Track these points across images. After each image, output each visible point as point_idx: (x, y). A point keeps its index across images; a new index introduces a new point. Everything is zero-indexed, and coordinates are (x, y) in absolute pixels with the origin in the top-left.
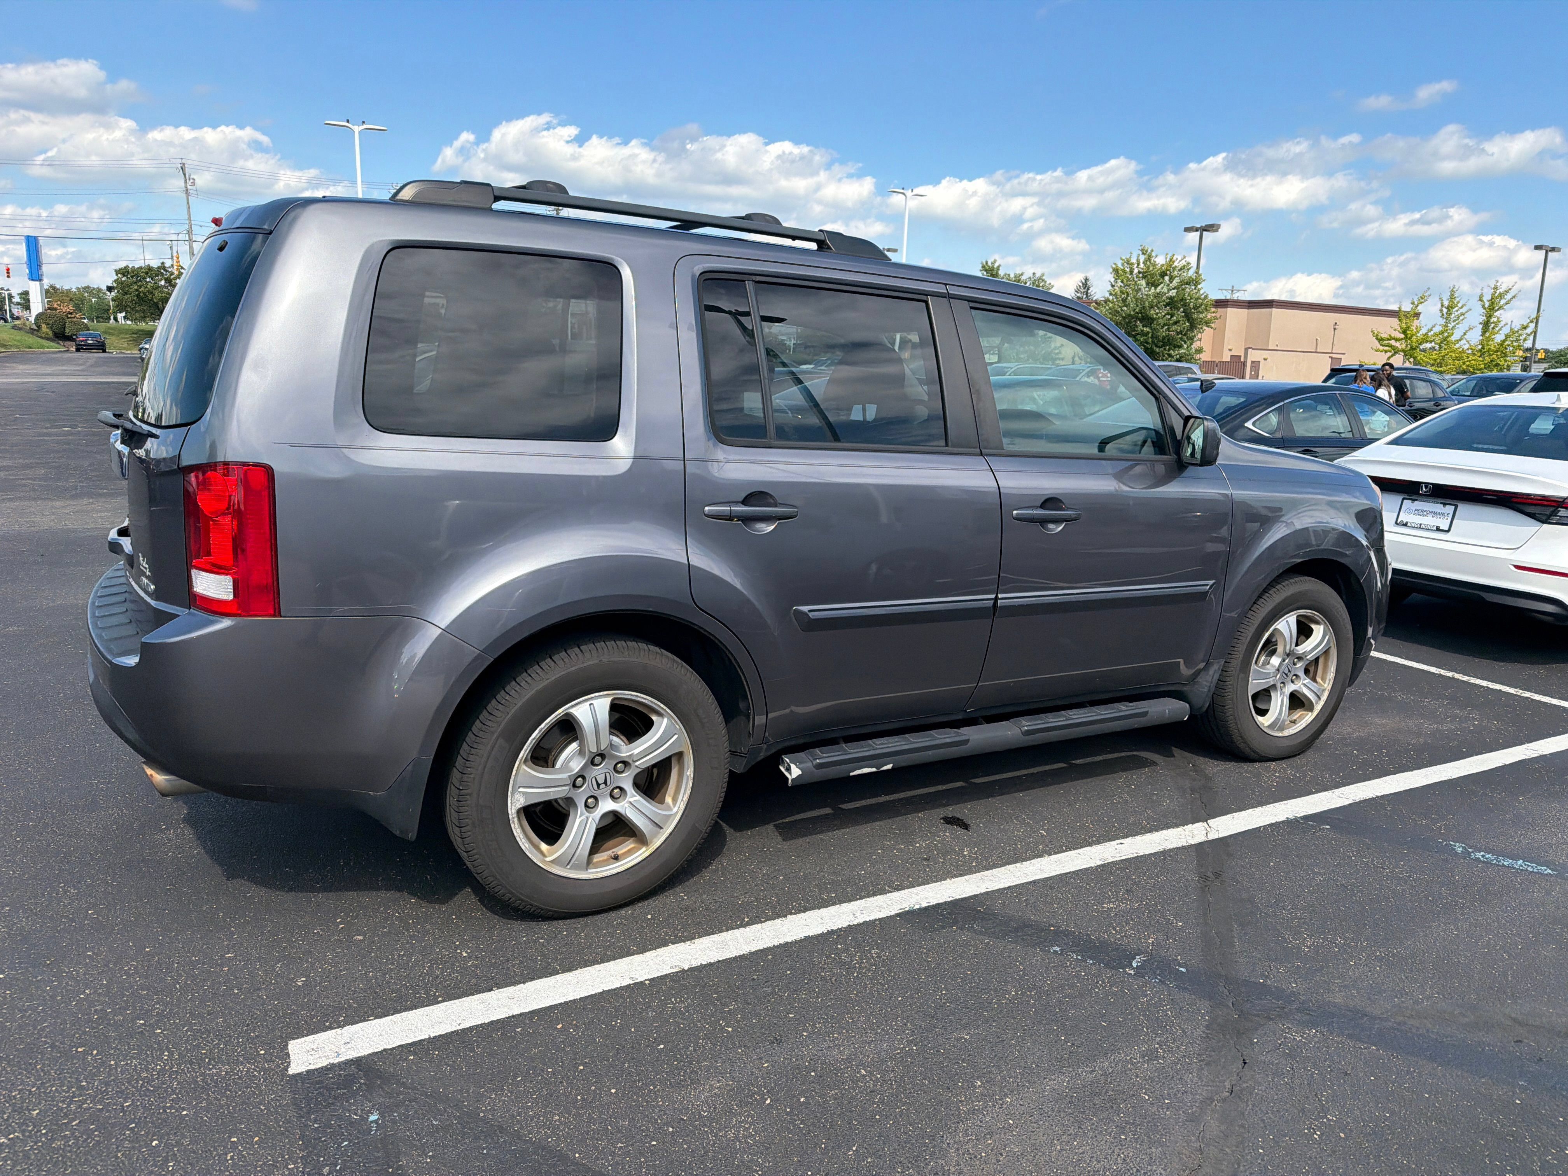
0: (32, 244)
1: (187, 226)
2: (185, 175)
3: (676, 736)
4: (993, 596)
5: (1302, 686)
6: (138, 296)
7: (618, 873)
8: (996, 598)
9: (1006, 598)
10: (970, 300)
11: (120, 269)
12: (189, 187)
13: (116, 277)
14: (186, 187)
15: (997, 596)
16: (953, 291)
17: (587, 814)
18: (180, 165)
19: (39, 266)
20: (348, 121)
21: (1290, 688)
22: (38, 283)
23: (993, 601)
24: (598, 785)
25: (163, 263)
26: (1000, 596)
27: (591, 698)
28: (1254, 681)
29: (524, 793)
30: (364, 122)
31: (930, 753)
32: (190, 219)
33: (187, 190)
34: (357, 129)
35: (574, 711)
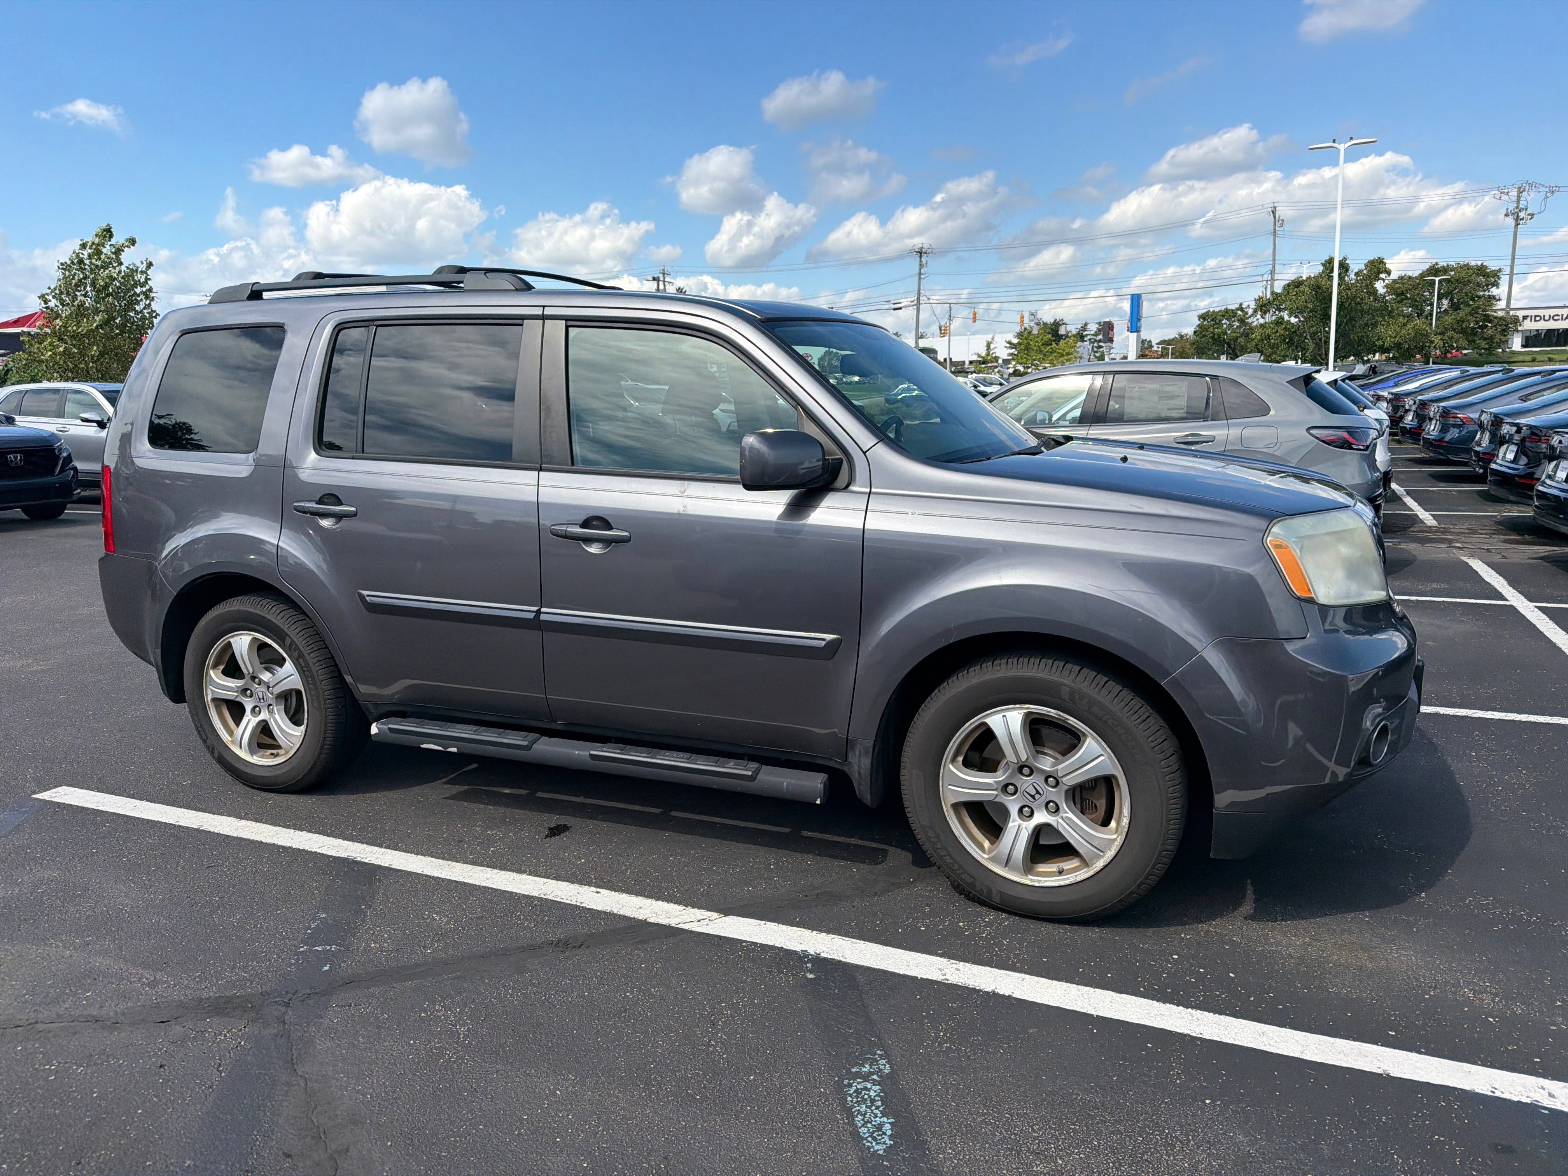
0: (1136, 300)
1: (1270, 267)
2: (1275, 217)
3: (293, 677)
4: (535, 609)
5: (1060, 821)
6: (1213, 338)
7: (268, 766)
8: (539, 612)
9: (550, 614)
10: (567, 319)
11: (1203, 314)
12: (1277, 229)
13: (1198, 322)
14: (1275, 229)
15: (540, 609)
16: (548, 312)
17: (251, 717)
18: (1270, 209)
19: (1139, 320)
20: (1334, 141)
21: (1041, 817)
22: (1135, 334)
23: (534, 614)
24: (260, 699)
25: (1241, 305)
26: (543, 610)
27: (241, 634)
28: (950, 787)
29: (211, 690)
30: (1351, 138)
31: (491, 748)
32: (1274, 260)
33: (1275, 232)
34: (1342, 147)
35: (232, 640)
